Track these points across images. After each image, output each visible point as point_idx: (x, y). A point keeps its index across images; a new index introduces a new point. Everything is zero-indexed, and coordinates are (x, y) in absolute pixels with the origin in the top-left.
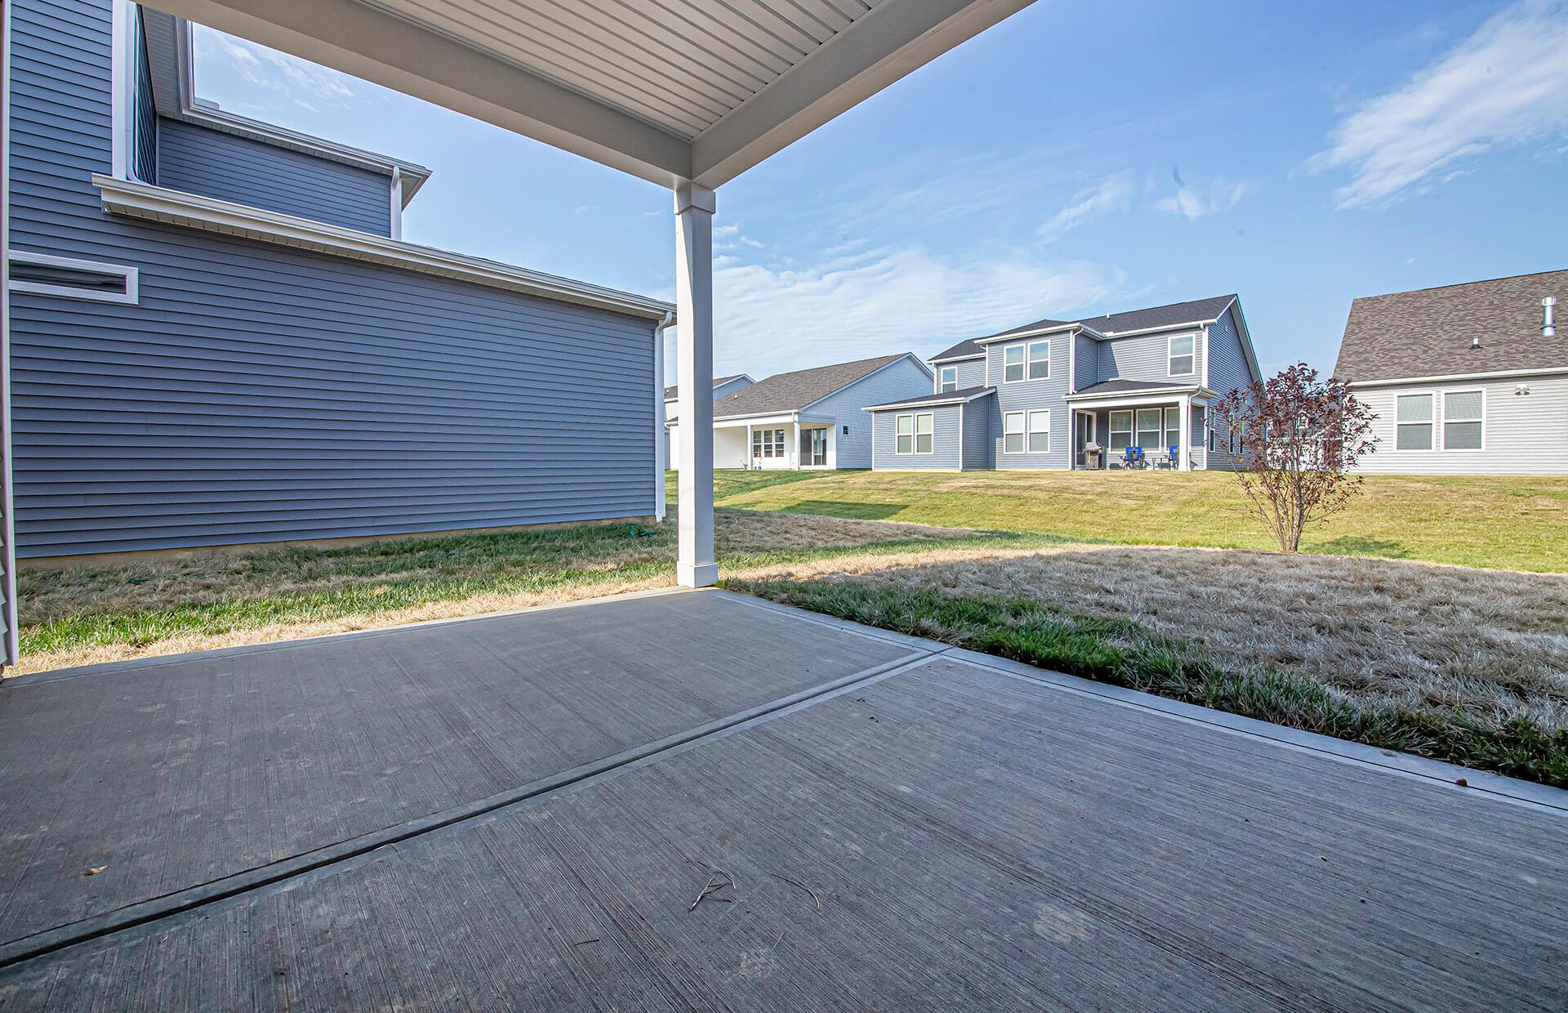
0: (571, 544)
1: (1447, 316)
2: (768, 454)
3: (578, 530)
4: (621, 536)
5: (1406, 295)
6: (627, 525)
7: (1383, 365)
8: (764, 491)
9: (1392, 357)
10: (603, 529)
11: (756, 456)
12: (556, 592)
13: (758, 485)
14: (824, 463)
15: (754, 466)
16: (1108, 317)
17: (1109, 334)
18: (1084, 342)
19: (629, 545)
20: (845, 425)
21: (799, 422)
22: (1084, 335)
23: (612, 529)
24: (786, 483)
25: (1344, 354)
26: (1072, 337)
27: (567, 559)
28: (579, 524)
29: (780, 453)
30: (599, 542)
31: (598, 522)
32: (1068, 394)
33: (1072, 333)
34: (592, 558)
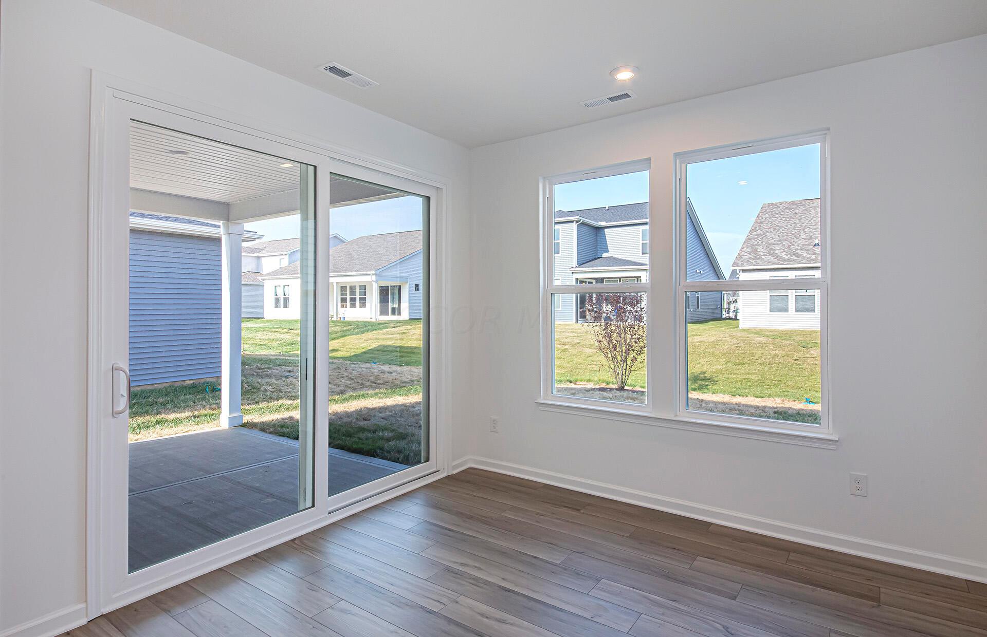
0: (161, 400)
1: (810, 221)
2: (353, 305)
3: (166, 390)
4: (199, 392)
5: (793, 203)
6: (205, 383)
7: (764, 255)
8: (342, 340)
9: (771, 249)
10: (186, 387)
11: (342, 306)
12: (149, 433)
13: (339, 334)
14: (399, 314)
15: (339, 316)
16: (607, 208)
17: (603, 224)
18: (585, 229)
19: (204, 399)
20: (417, 283)
21: (376, 281)
22: (583, 224)
23: (193, 387)
24: (363, 332)
25: (745, 245)
26: (575, 225)
27: (157, 410)
28: (168, 385)
29: (363, 305)
30: (182, 397)
31: (183, 383)
32: (572, 268)
33: (575, 222)
34: (176, 409)
